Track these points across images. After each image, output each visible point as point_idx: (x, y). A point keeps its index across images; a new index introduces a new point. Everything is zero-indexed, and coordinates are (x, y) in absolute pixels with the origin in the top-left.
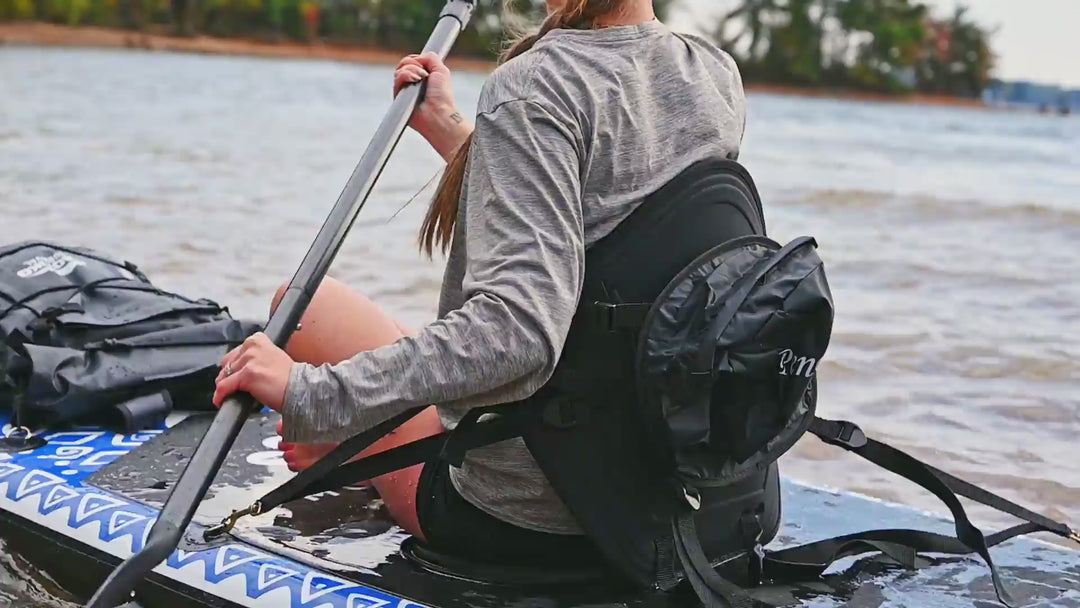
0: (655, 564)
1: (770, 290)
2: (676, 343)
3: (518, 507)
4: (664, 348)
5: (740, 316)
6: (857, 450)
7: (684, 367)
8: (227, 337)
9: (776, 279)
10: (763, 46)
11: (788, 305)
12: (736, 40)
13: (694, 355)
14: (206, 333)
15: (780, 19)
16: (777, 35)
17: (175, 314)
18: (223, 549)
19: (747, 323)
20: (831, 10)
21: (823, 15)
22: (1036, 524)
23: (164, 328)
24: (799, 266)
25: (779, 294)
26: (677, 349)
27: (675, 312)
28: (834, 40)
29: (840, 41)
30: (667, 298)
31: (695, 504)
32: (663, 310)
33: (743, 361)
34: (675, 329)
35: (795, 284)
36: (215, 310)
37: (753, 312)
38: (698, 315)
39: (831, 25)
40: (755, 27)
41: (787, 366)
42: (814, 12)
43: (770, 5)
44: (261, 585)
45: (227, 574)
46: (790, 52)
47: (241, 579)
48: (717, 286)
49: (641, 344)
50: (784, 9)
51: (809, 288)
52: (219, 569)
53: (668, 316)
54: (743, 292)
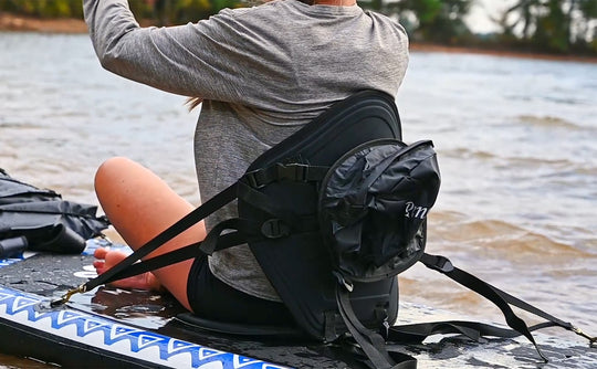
0: (324, 325)
1: (403, 164)
2: (344, 191)
3: (247, 282)
4: (336, 192)
5: (383, 177)
6: (447, 274)
7: (348, 203)
8: (61, 210)
9: (407, 159)
10: (532, 29)
11: (413, 174)
12: (514, 26)
13: (354, 196)
14: (48, 206)
15: (544, 11)
16: (541, 22)
17: (29, 194)
18: (62, 312)
19: (387, 181)
20: (576, 5)
21: (572, 9)
22: (554, 323)
23: (22, 202)
24: (421, 154)
25: (408, 167)
26: (344, 194)
27: (344, 173)
28: (578, 25)
29: (583, 26)
30: (340, 164)
31: (350, 289)
32: (337, 171)
33: (382, 203)
34: (344, 183)
35: (418, 162)
36: (53, 195)
37: (392, 175)
38: (359, 174)
39: (577, 14)
40: (527, 17)
41: (410, 212)
42: (566, 7)
43: (537, 4)
44: (86, 330)
45: (65, 324)
46: (549, 32)
47: (74, 327)
48: (371, 160)
49: (322, 190)
50: (545, 5)
51: (426, 165)
52: (60, 321)
53: (341, 175)
54: (387, 163)
